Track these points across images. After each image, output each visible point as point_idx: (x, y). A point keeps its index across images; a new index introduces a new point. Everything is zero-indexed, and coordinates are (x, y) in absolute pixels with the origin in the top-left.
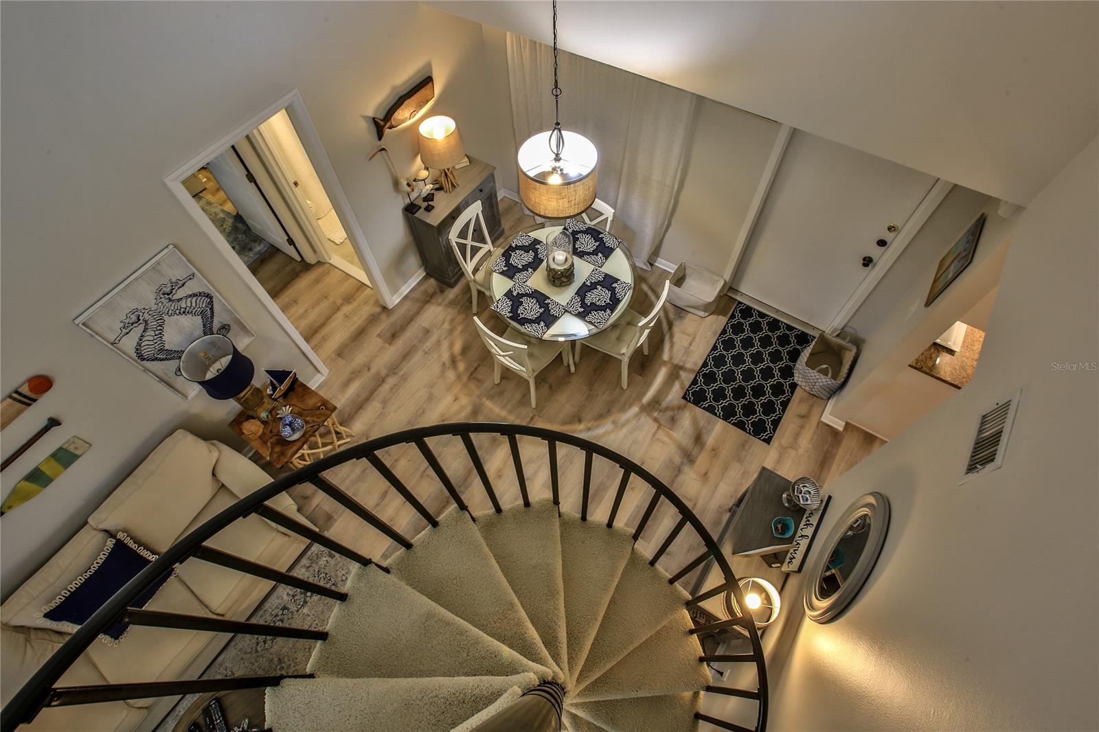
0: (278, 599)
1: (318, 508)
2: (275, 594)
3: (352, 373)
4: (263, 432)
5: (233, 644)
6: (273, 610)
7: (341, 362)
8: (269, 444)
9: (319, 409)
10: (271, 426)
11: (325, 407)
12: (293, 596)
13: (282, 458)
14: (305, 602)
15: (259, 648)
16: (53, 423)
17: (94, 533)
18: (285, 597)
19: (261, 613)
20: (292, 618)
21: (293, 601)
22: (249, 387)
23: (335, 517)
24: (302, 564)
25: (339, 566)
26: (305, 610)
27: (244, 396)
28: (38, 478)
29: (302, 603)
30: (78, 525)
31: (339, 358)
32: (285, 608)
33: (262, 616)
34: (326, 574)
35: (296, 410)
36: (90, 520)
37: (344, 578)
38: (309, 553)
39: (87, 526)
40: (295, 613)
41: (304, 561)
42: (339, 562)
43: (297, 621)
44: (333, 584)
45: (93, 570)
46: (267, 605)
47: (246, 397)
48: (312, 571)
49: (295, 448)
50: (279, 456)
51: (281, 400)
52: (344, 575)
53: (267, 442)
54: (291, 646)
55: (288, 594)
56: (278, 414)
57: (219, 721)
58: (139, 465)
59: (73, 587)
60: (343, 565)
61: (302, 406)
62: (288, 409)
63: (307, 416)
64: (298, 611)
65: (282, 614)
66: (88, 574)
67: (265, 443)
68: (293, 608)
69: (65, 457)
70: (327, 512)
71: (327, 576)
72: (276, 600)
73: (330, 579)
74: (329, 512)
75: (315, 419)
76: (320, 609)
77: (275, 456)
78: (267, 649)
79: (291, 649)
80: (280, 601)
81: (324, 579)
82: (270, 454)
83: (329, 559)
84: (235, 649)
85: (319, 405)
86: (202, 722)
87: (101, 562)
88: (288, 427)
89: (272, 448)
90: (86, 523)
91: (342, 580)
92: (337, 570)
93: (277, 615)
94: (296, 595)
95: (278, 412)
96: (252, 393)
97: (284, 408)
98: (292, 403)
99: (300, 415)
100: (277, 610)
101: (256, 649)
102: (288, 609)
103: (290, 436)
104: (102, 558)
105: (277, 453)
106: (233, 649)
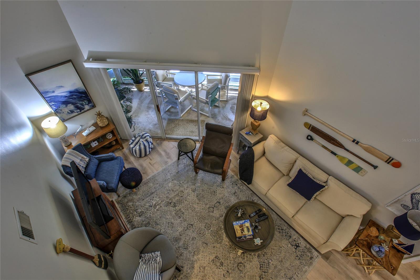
0: (294, 234)
1: (331, 253)
2: (295, 233)
3: (406, 277)
4: (372, 236)
5: (279, 217)
6: (289, 232)
7: (412, 272)
8: (366, 239)
9: (391, 266)
10: (375, 240)
11: (394, 269)
12: (295, 240)
13: (361, 245)
14: (292, 245)
15: (277, 226)
16: (375, 167)
17: (326, 179)
18: (295, 237)
19: (289, 227)
20: (287, 240)
21: (293, 240)
22: (400, 234)
23: (328, 261)
24: (307, 245)
25: (307, 261)
26: (289, 245)
27: (394, 231)
28: (349, 163)
29: (292, 244)
30: (329, 173)
31: (414, 270)
32: (290, 237)
33: (288, 228)
34: (304, 255)
35: (388, 253)
36: (331, 177)
37: (302, 263)
38: (312, 248)
39: (328, 176)
40: (288, 241)
41: (308, 246)
42: (309, 262)
43: (286, 242)
44: (299, 258)
45: (314, 180)
46: (291, 230)
47: (394, 232)
48: (304, 249)
49: (367, 251)
50: (362, 244)
51: (391, 245)
52: (303, 263)
53: (367, 238)
54: (277, 239)
55: (295, 238)
56: (383, 244)
57: (261, 219)
58: (354, 191)
59: (309, 175)
60: (307, 264)
61: (390, 256)
62: (387, 249)
63: (385, 259)
64: (289, 242)
65: (288, 236)
66: (313, 178)
67: (367, 237)
68: (290, 240)
69: (358, 170)
70: (329, 257)
71: (303, 256)
72: (293, 233)
73: (301, 257)
74: (329, 258)
75: (385, 263)
76: (290, 252)
77: (362, 242)
78: (276, 230)
79: (276, 239)
80: (293, 235)
81: (301, 254)
82: (362, 239)
83: (310, 257)
84: (277, 218)
85: (393, 266)
86: (261, 213)
87: (317, 182)
88: (378, 249)
89: (365, 240)
90: (330, 175)
91: (301, 262)
92: (305, 260)
93: (288, 234)
94: (295, 242)
95: (384, 244)
96: (396, 235)
97: (387, 247)
98: (391, 251)
99: (386, 255)
100: (290, 234)
101: (276, 226)
102: (290, 238)
103: (373, 250)
104: (318, 182)
105: (363, 242)
106: (277, 217)
